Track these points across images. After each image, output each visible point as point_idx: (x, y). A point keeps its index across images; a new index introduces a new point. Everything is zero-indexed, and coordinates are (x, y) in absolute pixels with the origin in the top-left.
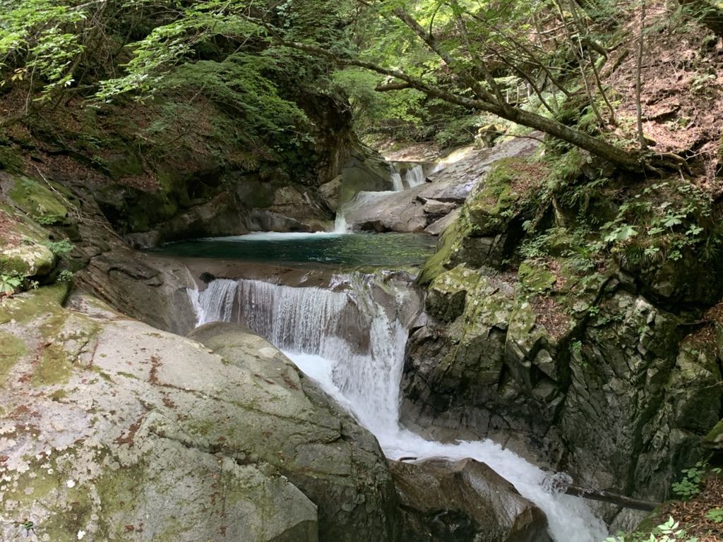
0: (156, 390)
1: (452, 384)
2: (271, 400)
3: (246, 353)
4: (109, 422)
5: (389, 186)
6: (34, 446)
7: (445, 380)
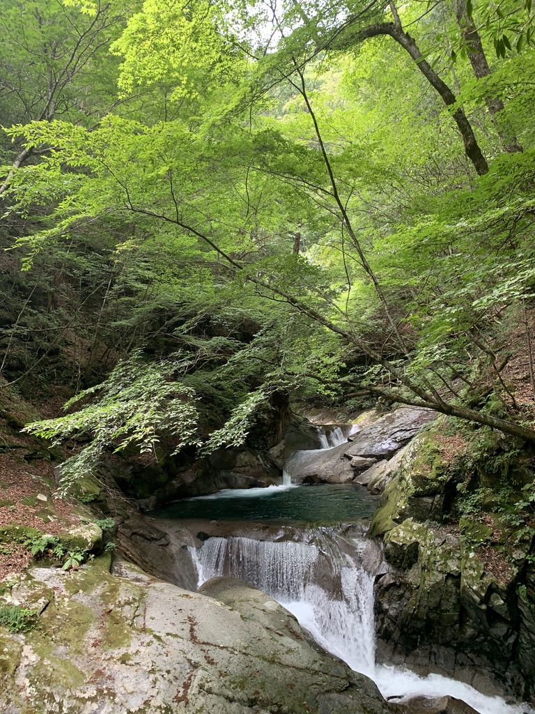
0: (198, 648)
1: (419, 625)
2: (287, 653)
3: (254, 607)
4: (166, 682)
5: (318, 445)
6: (113, 708)
7: (413, 622)
